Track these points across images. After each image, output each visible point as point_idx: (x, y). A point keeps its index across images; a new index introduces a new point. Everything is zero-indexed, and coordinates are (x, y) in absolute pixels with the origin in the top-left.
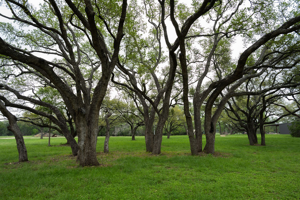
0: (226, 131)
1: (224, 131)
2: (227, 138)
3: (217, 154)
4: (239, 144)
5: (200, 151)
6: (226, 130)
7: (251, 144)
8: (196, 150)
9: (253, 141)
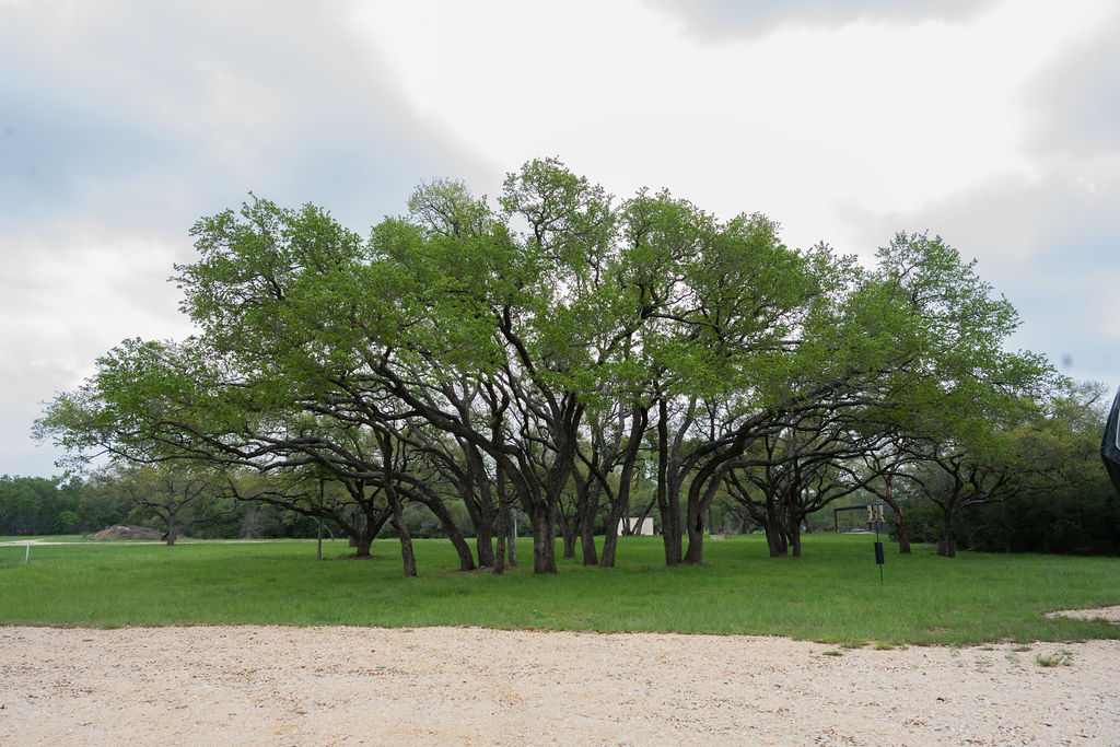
0: (729, 523)
1: (720, 522)
2: (726, 544)
3: (706, 566)
4: (750, 555)
5: (679, 561)
6: (728, 518)
7: (772, 555)
8: (673, 558)
9: (778, 549)
